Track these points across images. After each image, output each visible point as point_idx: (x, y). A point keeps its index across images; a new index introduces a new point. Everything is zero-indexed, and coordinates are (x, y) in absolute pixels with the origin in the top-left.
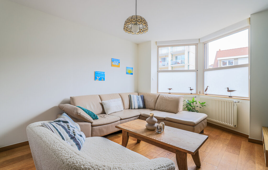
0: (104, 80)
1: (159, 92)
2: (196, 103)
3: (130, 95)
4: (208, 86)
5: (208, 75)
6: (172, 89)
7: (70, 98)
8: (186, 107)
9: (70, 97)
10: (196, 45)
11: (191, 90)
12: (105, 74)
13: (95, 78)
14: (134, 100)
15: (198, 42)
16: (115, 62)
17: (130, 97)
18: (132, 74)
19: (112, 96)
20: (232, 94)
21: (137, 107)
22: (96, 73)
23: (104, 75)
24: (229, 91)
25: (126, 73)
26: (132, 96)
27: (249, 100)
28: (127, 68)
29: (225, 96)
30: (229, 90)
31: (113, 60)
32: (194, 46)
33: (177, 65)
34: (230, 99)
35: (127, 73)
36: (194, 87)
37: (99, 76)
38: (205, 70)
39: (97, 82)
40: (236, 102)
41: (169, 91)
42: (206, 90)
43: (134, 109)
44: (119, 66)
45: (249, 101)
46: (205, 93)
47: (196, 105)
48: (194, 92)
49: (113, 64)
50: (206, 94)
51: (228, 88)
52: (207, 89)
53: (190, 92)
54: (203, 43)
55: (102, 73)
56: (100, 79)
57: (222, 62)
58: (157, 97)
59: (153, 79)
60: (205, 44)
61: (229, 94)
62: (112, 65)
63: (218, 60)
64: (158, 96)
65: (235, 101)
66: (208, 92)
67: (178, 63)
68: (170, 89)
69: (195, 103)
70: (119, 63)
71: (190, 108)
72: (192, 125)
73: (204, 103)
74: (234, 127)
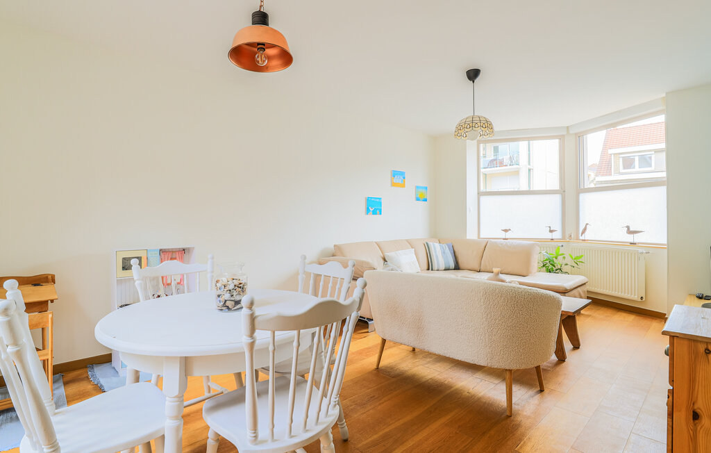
0: (381, 214)
1: (482, 236)
2: (564, 258)
3: (427, 243)
4: (587, 224)
5: (587, 200)
6: (510, 230)
7: (332, 246)
8: (544, 266)
9: (335, 246)
10: (561, 138)
11: (551, 231)
12: (382, 201)
13: (368, 211)
14: (436, 252)
15: (565, 133)
16: (398, 176)
17: (427, 247)
18: (426, 200)
19: (398, 244)
20: (637, 238)
21: (443, 267)
22: (368, 200)
23: (380, 204)
24: (630, 232)
25: (414, 199)
26: (431, 244)
27: (665, 248)
28: (417, 187)
29: (623, 243)
30: (631, 229)
31: (395, 174)
32: (556, 142)
33: (498, 168)
34: (632, 248)
35: (418, 199)
36: (557, 226)
37: (373, 207)
38: (580, 190)
39: (371, 216)
40: (642, 253)
41: (503, 235)
42: (583, 232)
43: (438, 270)
44: (403, 186)
45: (666, 250)
46: (581, 238)
47: (565, 262)
48: (557, 235)
49: (394, 181)
50: (583, 240)
51: (628, 227)
52: (585, 230)
53: (550, 236)
54: (576, 134)
55: (378, 200)
56: (374, 213)
57: (621, 160)
58: (483, 247)
59: (470, 211)
60: (579, 137)
61: (630, 238)
62: (393, 184)
63: (611, 155)
64: (484, 244)
65: (640, 250)
66: (587, 236)
67: (501, 164)
68: (506, 231)
69: (560, 258)
70: (404, 178)
71: (550, 267)
72: (561, 291)
73: (582, 256)
74: (640, 300)
